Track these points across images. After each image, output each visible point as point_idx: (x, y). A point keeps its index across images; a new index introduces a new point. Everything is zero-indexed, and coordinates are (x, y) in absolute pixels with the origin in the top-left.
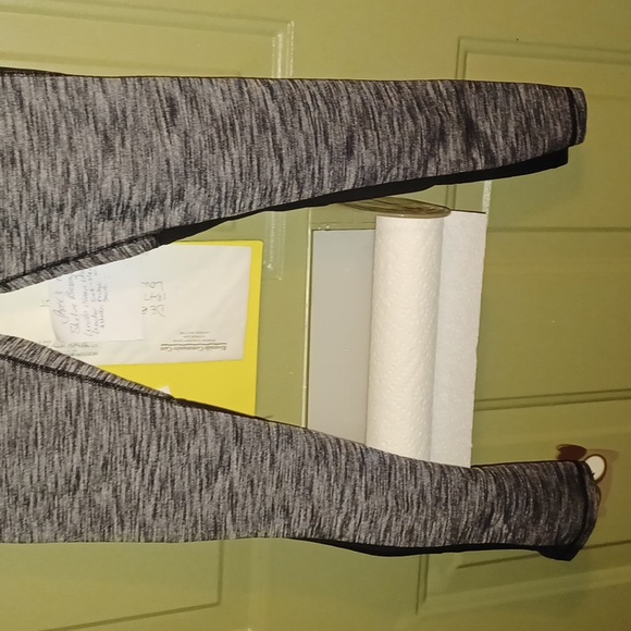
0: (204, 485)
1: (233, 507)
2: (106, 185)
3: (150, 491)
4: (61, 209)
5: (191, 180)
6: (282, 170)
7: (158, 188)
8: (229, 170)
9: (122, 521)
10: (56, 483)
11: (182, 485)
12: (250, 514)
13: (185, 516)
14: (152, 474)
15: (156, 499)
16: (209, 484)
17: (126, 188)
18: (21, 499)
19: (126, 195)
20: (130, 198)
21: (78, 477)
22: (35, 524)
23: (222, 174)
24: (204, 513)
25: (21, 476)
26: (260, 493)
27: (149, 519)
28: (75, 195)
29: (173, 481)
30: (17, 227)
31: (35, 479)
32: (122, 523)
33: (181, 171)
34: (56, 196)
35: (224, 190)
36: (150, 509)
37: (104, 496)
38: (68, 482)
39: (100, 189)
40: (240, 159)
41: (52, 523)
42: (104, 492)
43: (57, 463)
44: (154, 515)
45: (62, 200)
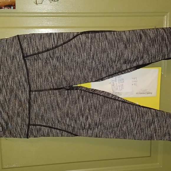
0: (149, 126)
1: (155, 133)
2: (125, 56)
3: (135, 128)
4: (115, 62)
5: (145, 54)
6: (167, 50)
7: (137, 56)
8: (154, 51)
9: (129, 134)
10: (114, 125)
11: (143, 126)
12: (160, 134)
13: (144, 134)
14: (136, 124)
15: (137, 130)
16: (149, 127)
17: (130, 56)
18: (106, 128)
19: (130, 58)
20: (131, 59)
21: (119, 124)
22: (109, 134)
23: (152, 52)
24: (148, 134)
25: (106, 123)
26: (162, 129)
27: (135, 134)
28: (118, 59)
29: (141, 126)
30: (105, 66)
31: (109, 123)
32: (129, 135)
33: (143, 52)
34: (114, 59)
35: (153, 56)
36: (135, 132)
37: (125, 128)
38: (117, 125)
39: (124, 57)
40: (157, 48)
41: (113, 134)
42: (125, 127)
43: (114, 120)
44: (136, 133)
45: (115, 60)
